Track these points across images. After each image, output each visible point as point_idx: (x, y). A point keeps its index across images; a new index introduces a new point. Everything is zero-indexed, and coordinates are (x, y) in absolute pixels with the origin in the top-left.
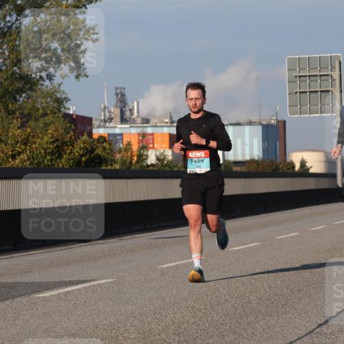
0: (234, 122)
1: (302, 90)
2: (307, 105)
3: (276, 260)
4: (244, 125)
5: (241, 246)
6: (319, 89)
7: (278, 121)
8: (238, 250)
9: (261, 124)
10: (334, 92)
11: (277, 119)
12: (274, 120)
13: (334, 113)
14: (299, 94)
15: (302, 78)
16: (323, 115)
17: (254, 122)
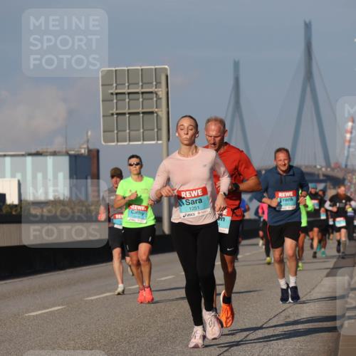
0: (34, 151)
1: (119, 111)
2: (125, 131)
3: (84, 327)
4: (47, 156)
5: (39, 310)
6: (140, 110)
7: (90, 151)
8: (36, 316)
9: (67, 154)
10: (160, 113)
11: (88, 148)
12: (85, 148)
13: (160, 140)
14: (115, 116)
15: (119, 96)
16: (145, 143)
17: (59, 152)
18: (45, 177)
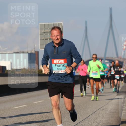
1: (46, 38)
4: (20, 53)
5: (18, 106)
9: (28, 53)
11: (35, 51)
14: (44, 40)
15: (46, 33)
17: (25, 52)
18: (20, 61)
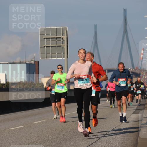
0: (12, 62)
2: (50, 53)
3: (32, 134)
4: (17, 63)
5: (14, 127)
6: (56, 45)
7: (35, 62)
8: (13, 130)
9: (26, 63)
10: (64, 46)
11: (34, 60)
12: (33, 61)
13: (64, 57)
14: (46, 47)
15: (47, 39)
16: (58, 58)
17: (22, 62)
18: (17, 73)
